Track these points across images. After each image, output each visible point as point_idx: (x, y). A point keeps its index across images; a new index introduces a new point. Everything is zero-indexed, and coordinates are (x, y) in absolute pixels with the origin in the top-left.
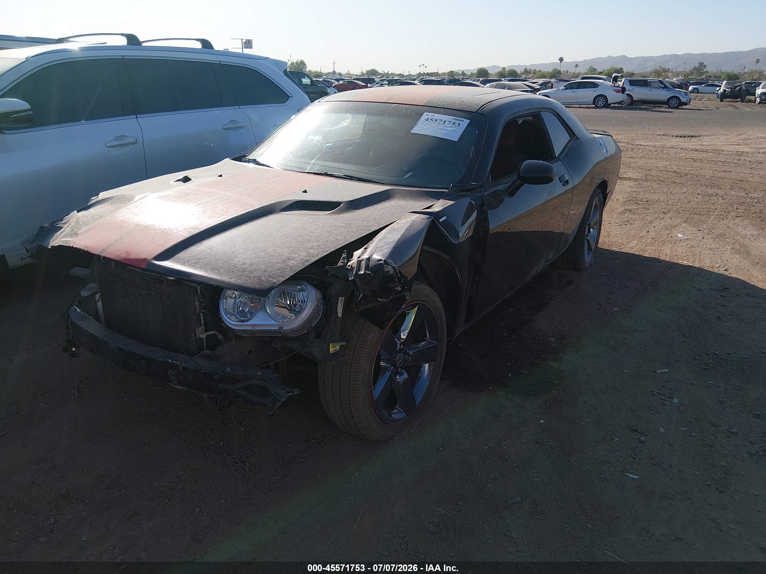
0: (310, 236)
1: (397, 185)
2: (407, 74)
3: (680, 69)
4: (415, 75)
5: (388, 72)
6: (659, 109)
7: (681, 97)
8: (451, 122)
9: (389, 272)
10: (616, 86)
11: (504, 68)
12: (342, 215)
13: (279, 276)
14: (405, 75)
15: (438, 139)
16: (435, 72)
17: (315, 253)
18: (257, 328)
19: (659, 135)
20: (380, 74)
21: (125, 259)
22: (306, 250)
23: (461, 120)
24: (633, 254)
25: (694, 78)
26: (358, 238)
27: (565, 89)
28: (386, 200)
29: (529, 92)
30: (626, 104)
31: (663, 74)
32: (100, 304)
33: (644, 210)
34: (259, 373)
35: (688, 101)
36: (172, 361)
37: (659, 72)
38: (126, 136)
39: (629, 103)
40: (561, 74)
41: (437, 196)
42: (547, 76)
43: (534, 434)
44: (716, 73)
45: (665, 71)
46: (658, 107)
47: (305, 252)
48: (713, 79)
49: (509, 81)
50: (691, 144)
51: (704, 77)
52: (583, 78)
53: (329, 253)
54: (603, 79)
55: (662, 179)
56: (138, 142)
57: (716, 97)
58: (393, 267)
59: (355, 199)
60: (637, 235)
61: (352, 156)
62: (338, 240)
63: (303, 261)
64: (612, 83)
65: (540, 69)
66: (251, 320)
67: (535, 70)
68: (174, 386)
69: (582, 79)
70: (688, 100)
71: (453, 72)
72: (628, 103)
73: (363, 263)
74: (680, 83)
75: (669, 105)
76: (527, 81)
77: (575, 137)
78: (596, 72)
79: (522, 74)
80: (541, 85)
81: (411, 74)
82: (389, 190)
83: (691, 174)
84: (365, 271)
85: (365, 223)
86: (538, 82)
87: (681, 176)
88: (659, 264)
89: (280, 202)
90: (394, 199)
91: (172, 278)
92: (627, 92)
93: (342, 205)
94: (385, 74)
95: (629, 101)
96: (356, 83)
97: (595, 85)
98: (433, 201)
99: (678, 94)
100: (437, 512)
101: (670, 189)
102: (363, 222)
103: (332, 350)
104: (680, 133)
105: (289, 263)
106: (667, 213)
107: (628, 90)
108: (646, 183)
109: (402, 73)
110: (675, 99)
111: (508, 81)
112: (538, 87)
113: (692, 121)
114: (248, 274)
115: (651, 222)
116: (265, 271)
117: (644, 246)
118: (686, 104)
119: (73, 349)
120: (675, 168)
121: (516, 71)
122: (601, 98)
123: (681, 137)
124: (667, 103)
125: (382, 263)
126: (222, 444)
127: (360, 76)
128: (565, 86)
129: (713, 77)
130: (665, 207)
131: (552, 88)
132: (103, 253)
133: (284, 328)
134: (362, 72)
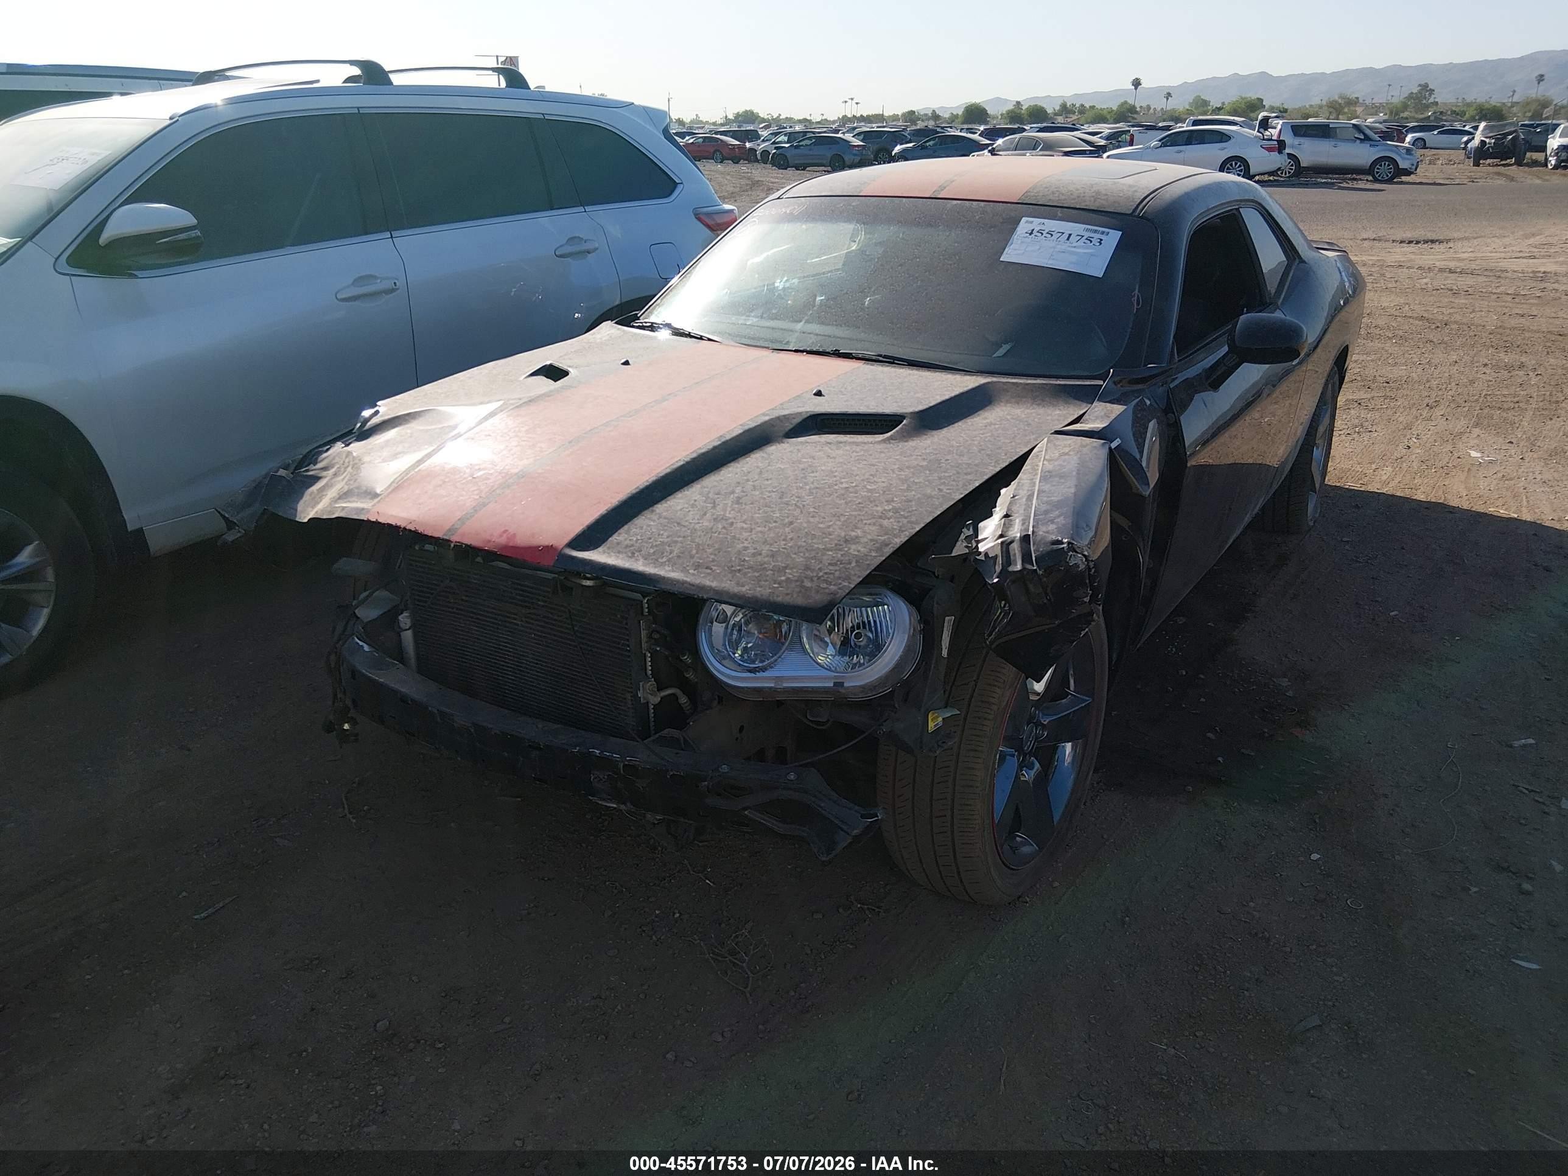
0: (869, 491)
1: (998, 374)
2: (819, 120)
3: (1378, 100)
4: (834, 122)
5: (780, 115)
6: (1356, 185)
7: (1398, 159)
8: (1083, 236)
9: (1076, 565)
10: (1265, 137)
11: (1018, 103)
12: (913, 443)
13: (839, 578)
14: (814, 121)
15: (1062, 273)
16: (877, 113)
17: (895, 527)
18: (785, 685)
19: (1366, 239)
20: (763, 120)
21: (506, 547)
22: (874, 520)
23: (1103, 233)
24: (1393, 496)
25: (1411, 117)
26: (967, 492)
27: (1161, 146)
28: (986, 406)
29: (1088, 152)
30: (1286, 174)
31: (1346, 110)
32: (408, 636)
33: (1386, 401)
34: (792, 776)
35: (1414, 167)
36: (602, 752)
37: (1338, 106)
38: (375, 277)
39: (1292, 172)
40: (1136, 112)
41: (1088, 395)
42: (1108, 117)
43: (1308, 884)
44: (1453, 106)
45: (1352, 102)
46: (1350, 179)
47: (874, 524)
48: (1450, 118)
49: (1041, 130)
50: (1435, 257)
51: (1430, 114)
52: (1196, 123)
53: (924, 527)
54: (1237, 124)
55: (1401, 333)
56: (397, 289)
57: (1462, 157)
58: (1084, 556)
59: (927, 407)
60: (1389, 454)
61: (883, 314)
62: (929, 498)
63: (877, 545)
64: (1258, 131)
65: (1092, 105)
66: (772, 667)
67: (1082, 105)
68: (600, 802)
69: (1193, 125)
70: (1413, 165)
71: (914, 112)
72: (1289, 173)
73: (1015, 548)
74: (1388, 128)
75: (1374, 176)
76: (1077, 130)
77: (1297, 261)
78: (1209, 108)
79: (1056, 114)
80: (1108, 138)
81: (826, 120)
82: (984, 384)
83: (1456, 322)
84: (1022, 564)
85: (965, 459)
86: (1102, 132)
87: (1438, 327)
88: (1451, 515)
89: (778, 418)
90: (999, 404)
91: (588, 583)
92: (1287, 151)
93: (905, 422)
94: (773, 119)
95: (1292, 169)
96: (721, 140)
97: (1223, 137)
98: (1080, 406)
99: (1392, 151)
100: (1159, 1053)
101: (1426, 355)
102: (960, 455)
103: (931, 726)
104: (1408, 235)
105: (849, 549)
106: (1436, 407)
107: (1289, 147)
108: (1372, 344)
109: (809, 118)
110: (1387, 163)
111: (1038, 131)
112: (1103, 142)
113: (1427, 208)
114: (774, 574)
115: (1409, 427)
116: (807, 568)
117: (1408, 477)
118: (1407, 173)
119: (346, 726)
120: (1419, 310)
121: (1043, 108)
122: (1236, 164)
123: (1410, 242)
124: (1369, 171)
125: (1063, 548)
126: (677, 915)
127: (722, 125)
128: (1160, 141)
129: (1449, 113)
130: (1426, 394)
131: (1131, 144)
132: (453, 534)
133: (845, 685)
134: (726, 117)
